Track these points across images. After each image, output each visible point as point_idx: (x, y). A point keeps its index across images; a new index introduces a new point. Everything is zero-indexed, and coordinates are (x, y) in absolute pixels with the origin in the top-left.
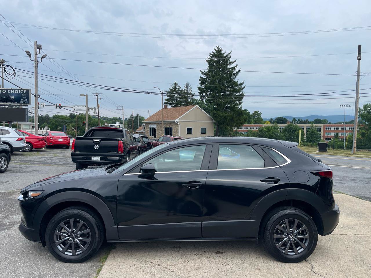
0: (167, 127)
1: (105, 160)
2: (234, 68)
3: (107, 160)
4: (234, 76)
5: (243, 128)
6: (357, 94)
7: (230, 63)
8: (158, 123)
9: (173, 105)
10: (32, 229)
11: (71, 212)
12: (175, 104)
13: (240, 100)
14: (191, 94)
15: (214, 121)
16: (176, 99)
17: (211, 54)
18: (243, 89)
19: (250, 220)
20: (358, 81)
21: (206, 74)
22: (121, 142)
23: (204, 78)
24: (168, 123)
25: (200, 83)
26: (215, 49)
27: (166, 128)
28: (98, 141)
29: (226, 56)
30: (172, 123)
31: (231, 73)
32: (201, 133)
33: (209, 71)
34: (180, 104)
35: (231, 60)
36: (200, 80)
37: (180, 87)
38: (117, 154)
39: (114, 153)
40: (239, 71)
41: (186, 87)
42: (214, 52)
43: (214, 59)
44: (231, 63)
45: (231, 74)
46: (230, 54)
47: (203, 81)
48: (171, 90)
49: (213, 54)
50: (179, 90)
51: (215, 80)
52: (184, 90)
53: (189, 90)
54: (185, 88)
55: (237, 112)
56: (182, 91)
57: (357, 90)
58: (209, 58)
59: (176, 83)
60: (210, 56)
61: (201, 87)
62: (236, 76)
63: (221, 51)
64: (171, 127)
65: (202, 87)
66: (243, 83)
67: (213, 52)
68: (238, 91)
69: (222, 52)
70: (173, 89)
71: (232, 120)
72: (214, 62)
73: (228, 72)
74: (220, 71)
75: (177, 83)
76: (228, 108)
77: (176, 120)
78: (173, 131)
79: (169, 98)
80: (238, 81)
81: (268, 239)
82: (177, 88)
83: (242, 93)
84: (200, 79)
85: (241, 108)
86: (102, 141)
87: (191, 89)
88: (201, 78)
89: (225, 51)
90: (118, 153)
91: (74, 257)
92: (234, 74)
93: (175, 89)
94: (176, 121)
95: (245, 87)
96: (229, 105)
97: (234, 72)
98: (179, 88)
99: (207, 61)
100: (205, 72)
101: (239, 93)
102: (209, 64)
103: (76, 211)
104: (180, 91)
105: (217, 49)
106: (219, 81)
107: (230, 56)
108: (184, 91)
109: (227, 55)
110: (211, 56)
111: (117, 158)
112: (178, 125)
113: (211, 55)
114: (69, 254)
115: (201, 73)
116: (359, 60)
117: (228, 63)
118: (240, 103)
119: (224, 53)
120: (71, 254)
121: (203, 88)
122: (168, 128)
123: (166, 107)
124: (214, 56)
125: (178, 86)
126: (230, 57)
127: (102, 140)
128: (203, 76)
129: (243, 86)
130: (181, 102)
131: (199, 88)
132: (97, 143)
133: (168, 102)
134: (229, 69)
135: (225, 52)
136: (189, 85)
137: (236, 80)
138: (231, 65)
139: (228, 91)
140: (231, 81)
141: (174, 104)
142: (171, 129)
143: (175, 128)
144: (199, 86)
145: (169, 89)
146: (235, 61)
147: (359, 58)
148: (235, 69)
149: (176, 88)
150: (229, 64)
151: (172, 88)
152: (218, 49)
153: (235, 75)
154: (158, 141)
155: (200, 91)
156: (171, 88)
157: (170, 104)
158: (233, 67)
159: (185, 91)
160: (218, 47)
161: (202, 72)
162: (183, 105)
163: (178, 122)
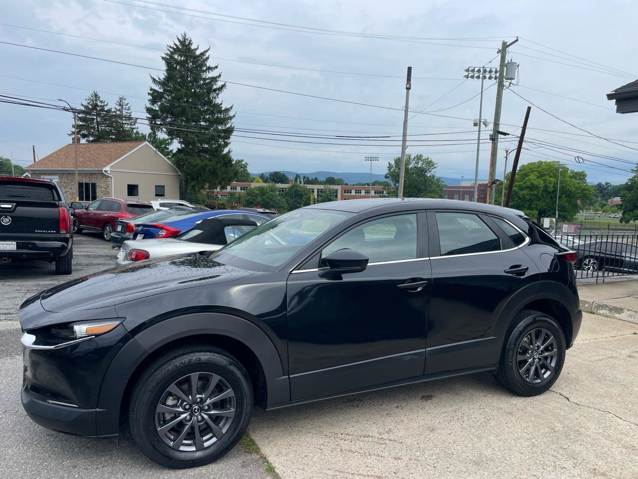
0: (85, 181)
1: (30, 249)
2: (214, 79)
3: (35, 247)
4: (215, 95)
5: (229, 188)
6: (404, 141)
7: (206, 69)
8: (61, 174)
9: (91, 139)
10: (98, 410)
11: (194, 358)
12: (96, 136)
13: (227, 139)
14: (130, 118)
15: (180, 173)
16: (98, 128)
17: (170, 47)
18: (231, 119)
19: (492, 338)
20: (406, 121)
21: (162, 84)
22: (64, 210)
23: (158, 92)
24: (86, 174)
25: (149, 100)
26: (178, 39)
27: (81, 185)
28: (10, 206)
29: (200, 55)
30: (95, 174)
31: (210, 88)
32: (156, 195)
33: (169, 78)
34: (107, 137)
35: (209, 63)
36: (149, 93)
37: (106, 104)
38: (57, 236)
39: (50, 233)
40: (223, 86)
41: (120, 105)
42: (178, 43)
43: (176, 57)
44: (209, 69)
45: (210, 90)
46: (206, 51)
47: (155, 97)
48: (86, 107)
49: (175, 47)
50: (103, 110)
51: (182, 98)
52: (113, 110)
53: (126, 111)
54: (118, 107)
55: (223, 159)
56: (109, 111)
57: (405, 135)
58: (167, 54)
59: (96, 95)
60: (168, 49)
61: (152, 106)
62: (218, 94)
63: (190, 43)
64: (93, 181)
65: (154, 108)
66: (231, 108)
67: (175, 44)
68: (223, 121)
69: (193, 47)
70: (90, 107)
71: (214, 173)
72: (178, 62)
73: (203, 84)
74: (190, 82)
75: (100, 94)
76: (205, 151)
77: (105, 169)
78: (98, 190)
79: (81, 123)
80: (221, 104)
81: (511, 364)
82: (100, 104)
83: (231, 126)
84: (151, 92)
85: (229, 152)
86: (18, 208)
87: (130, 109)
88: (151, 89)
89: (199, 45)
90: (58, 232)
91: (199, 454)
92: (215, 90)
93: (95, 106)
94: (105, 171)
95: (234, 116)
96: (207, 146)
97: (215, 87)
98: (104, 106)
99: (163, 58)
100: (159, 79)
101: (225, 125)
102: (168, 65)
103: (204, 356)
104: (105, 111)
105: (182, 40)
106: (187, 100)
107: (207, 56)
108: (114, 112)
109: (202, 54)
110: (172, 50)
111: (58, 244)
112: (110, 178)
113: (170, 49)
114: (188, 449)
115: (151, 80)
116: (408, 89)
117: (205, 68)
118: (226, 144)
119: (196, 49)
120: (194, 449)
121: (157, 109)
122: (87, 184)
123: (76, 141)
124: (176, 50)
125: (101, 102)
126: (208, 58)
127: (19, 204)
128: (157, 88)
129: (231, 113)
130: (110, 133)
131: (149, 110)
132: (8, 212)
133: (80, 131)
134: (205, 80)
135: (198, 48)
136: (126, 102)
137: (218, 101)
138: (209, 72)
139: (205, 120)
140: (210, 102)
141: (92, 135)
142: (94, 185)
143: (102, 185)
144: (149, 105)
145: (82, 105)
146: (216, 67)
147: (408, 86)
148: (217, 81)
149: (97, 105)
150: (205, 71)
151: (89, 103)
152: (185, 39)
153: (217, 92)
154: (87, 209)
155: (150, 116)
156: (85, 103)
157: (84, 136)
158: (212, 78)
159: (118, 113)
160: (183, 35)
161: (154, 80)
162: (113, 140)
163: (109, 172)
